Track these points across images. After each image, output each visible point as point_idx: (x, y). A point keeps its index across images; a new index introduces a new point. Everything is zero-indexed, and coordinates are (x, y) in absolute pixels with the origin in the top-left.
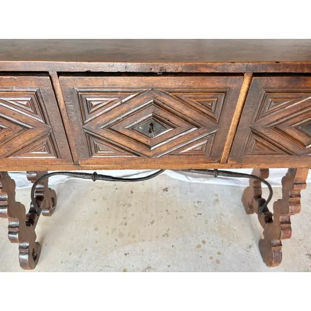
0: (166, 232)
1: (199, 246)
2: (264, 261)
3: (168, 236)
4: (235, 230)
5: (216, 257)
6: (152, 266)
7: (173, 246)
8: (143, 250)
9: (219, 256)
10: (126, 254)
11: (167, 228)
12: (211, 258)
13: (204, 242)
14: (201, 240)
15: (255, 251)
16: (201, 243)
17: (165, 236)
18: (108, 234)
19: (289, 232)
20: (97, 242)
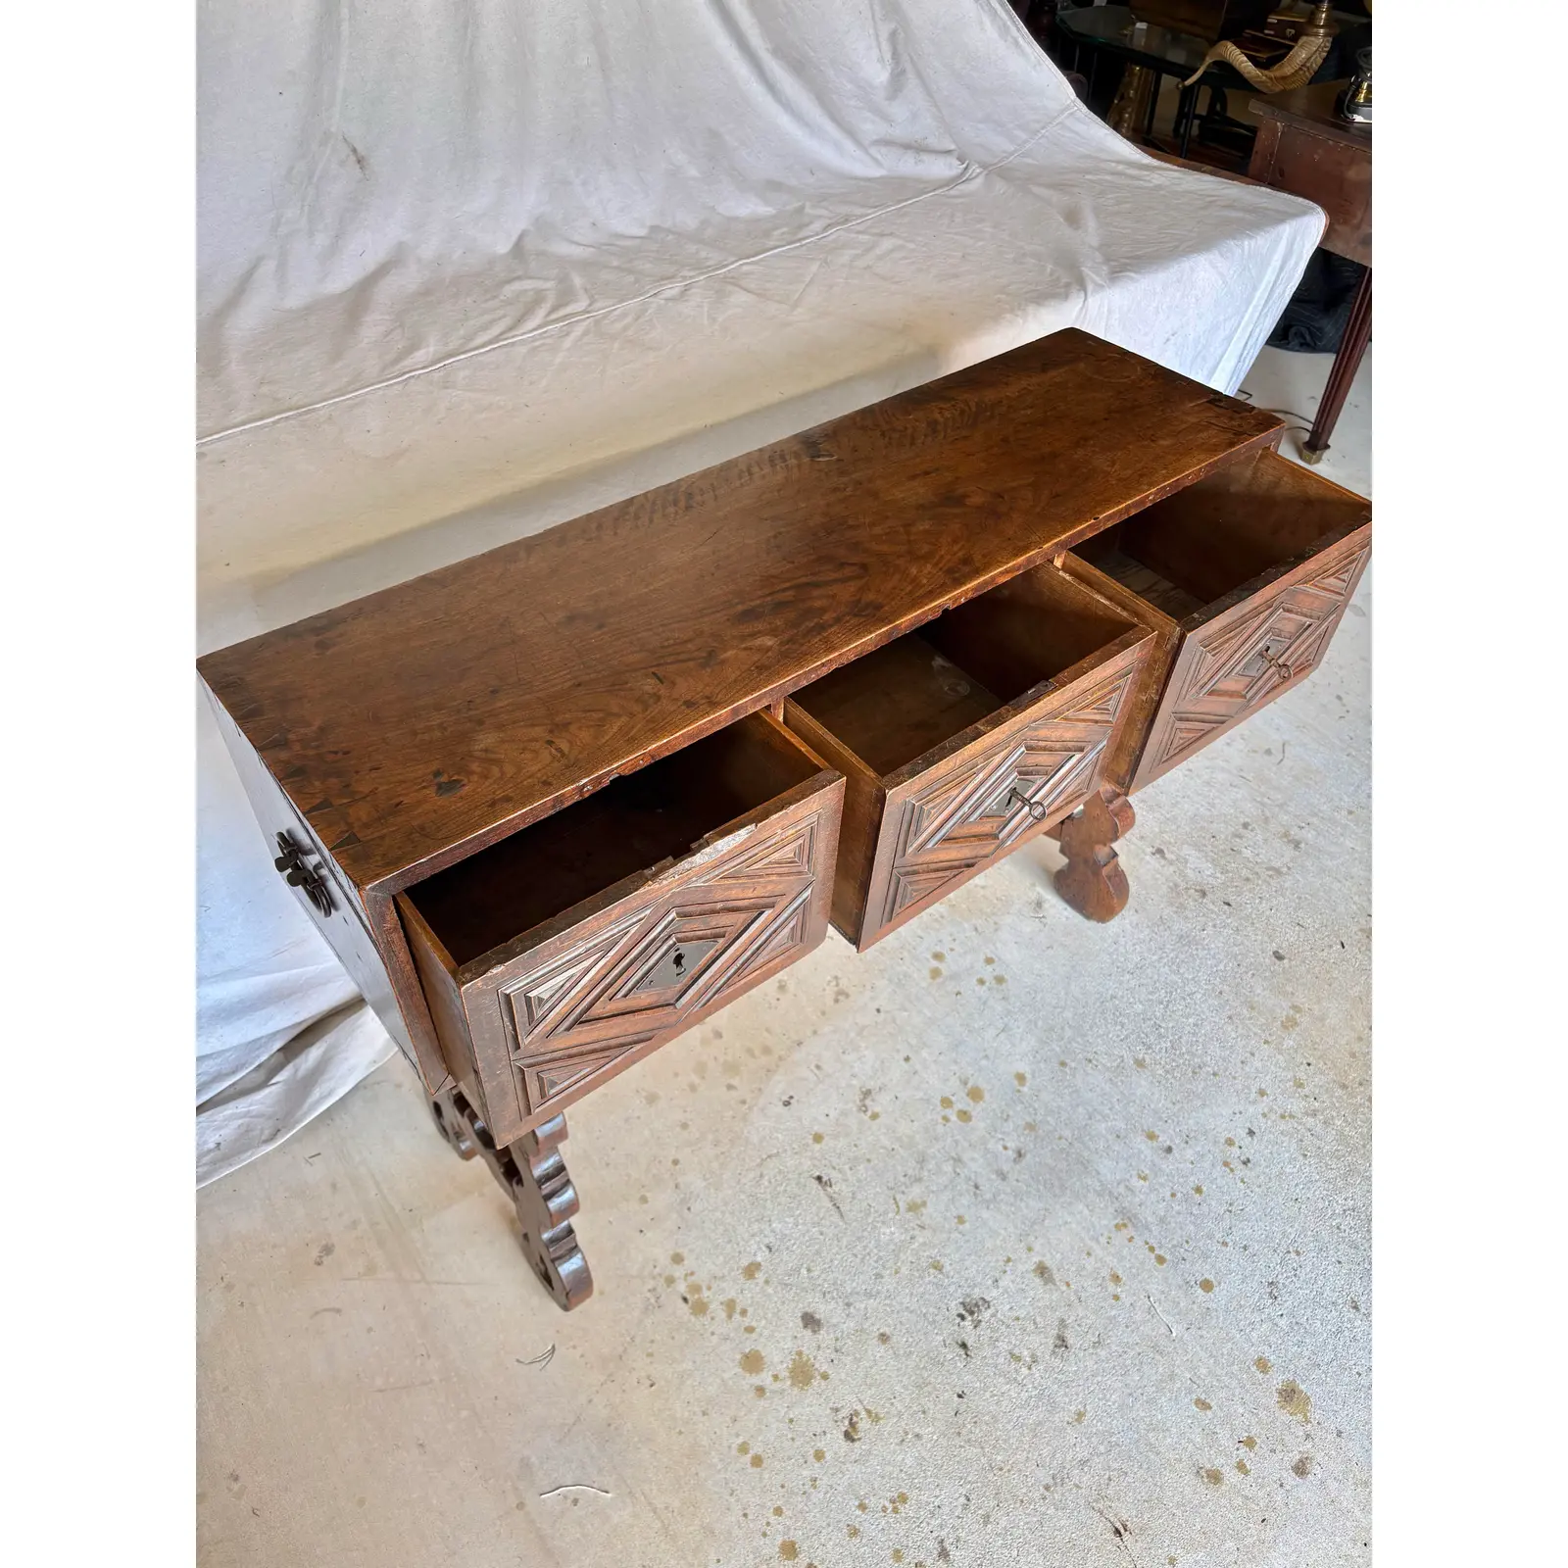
0: (836, 989)
1: (935, 973)
2: (1088, 917)
3: (847, 996)
4: (983, 887)
5: (988, 972)
6: (870, 1085)
7: (878, 1011)
8: (818, 1067)
9: (994, 966)
10: (787, 1104)
11: (829, 978)
12: (981, 982)
13: (938, 956)
14: (929, 956)
15: (1058, 909)
16: (935, 963)
17: (841, 998)
18: (693, 1088)
20: (685, 1126)
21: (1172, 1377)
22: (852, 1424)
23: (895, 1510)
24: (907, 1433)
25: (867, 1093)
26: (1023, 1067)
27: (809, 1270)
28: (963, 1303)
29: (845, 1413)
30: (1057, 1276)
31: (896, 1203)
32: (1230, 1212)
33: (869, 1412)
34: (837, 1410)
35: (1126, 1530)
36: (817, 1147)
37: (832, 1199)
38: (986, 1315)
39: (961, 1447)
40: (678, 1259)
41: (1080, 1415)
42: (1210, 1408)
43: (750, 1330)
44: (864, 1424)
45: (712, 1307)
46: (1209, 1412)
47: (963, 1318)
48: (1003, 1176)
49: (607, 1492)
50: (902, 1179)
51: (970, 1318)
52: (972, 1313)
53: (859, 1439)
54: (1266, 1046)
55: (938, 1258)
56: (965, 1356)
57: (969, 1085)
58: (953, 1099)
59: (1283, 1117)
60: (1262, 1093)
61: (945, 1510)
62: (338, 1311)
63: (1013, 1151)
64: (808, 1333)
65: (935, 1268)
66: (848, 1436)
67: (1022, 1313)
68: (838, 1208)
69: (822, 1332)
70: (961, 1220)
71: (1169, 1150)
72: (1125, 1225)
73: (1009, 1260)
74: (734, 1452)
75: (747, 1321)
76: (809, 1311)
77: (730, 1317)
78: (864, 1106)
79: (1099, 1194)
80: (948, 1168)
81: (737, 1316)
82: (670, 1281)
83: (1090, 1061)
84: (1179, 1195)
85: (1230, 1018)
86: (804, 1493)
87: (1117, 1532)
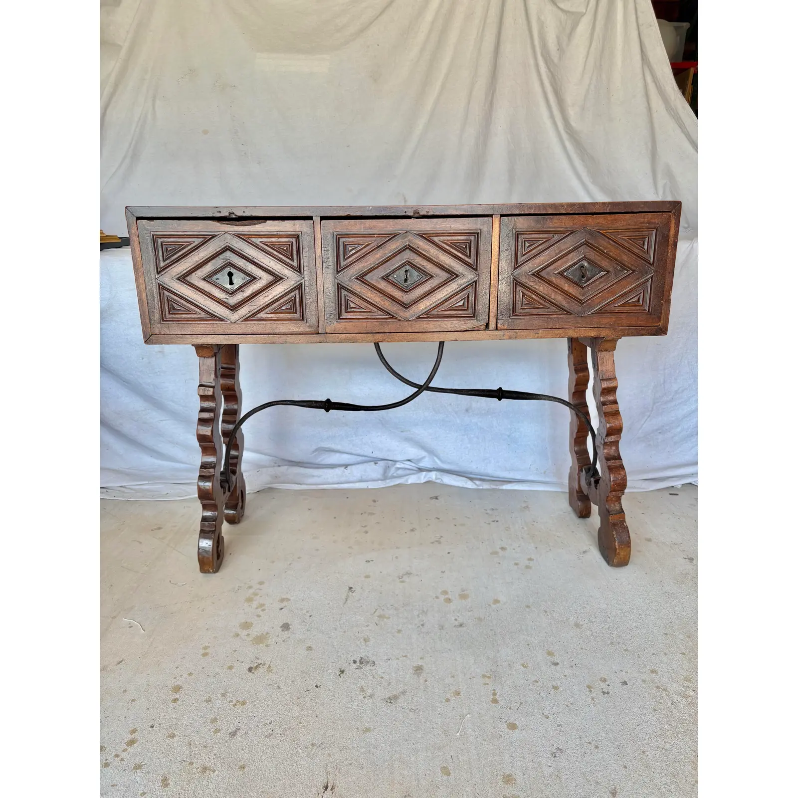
0: (437, 540)
1: (495, 553)
3: (440, 543)
4: (559, 537)
5: (524, 563)
6: (414, 572)
7: (449, 553)
8: (397, 557)
9: (531, 562)
10: (368, 562)
11: (438, 535)
12: (516, 564)
13: (503, 549)
14: (498, 547)
16: (498, 550)
17: (435, 543)
18: (335, 542)
19: (622, 473)
20: (317, 550)
21: (439, 749)
22: (257, 667)
23: (235, 705)
24: (276, 683)
25: (409, 574)
26: (502, 598)
27: (307, 612)
28: (362, 658)
29: (260, 661)
30: (424, 674)
31: (375, 612)
32: (568, 706)
33: (269, 667)
34: (258, 659)
35: (332, 790)
36: (364, 579)
37: (348, 596)
38: (368, 667)
39: (293, 703)
40: (261, 583)
41: (368, 730)
42: (449, 775)
43: (259, 616)
44: (261, 670)
45: (254, 602)
46: (445, 777)
47: (355, 662)
48: (442, 627)
49: (144, 631)
50: (389, 606)
51: (358, 664)
52: (361, 663)
53: (254, 673)
54: (680, 655)
55: (370, 638)
56: (338, 675)
57: (464, 593)
58: (450, 593)
59: (658, 687)
60: (653, 671)
61: (256, 719)
62: (141, 543)
63: (459, 622)
64: (281, 629)
65: (365, 640)
66: (250, 669)
67: (387, 677)
68: (347, 600)
69: (286, 632)
70: (399, 631)
71: (557, 664)
72: (489, 677)
73: (406, 656)
74: (201, 647)
75: (261, 613)
76: (289, 623)
77: (257, 608)
78: (402, 577)
79: (488, 658)
80: (416, 613)
81: (260, 610)
82: (250, 587)
83: (546, 612)
84: (540, 684)
85: (666, 634)
86: (208, 675)
87: (326, 788)
